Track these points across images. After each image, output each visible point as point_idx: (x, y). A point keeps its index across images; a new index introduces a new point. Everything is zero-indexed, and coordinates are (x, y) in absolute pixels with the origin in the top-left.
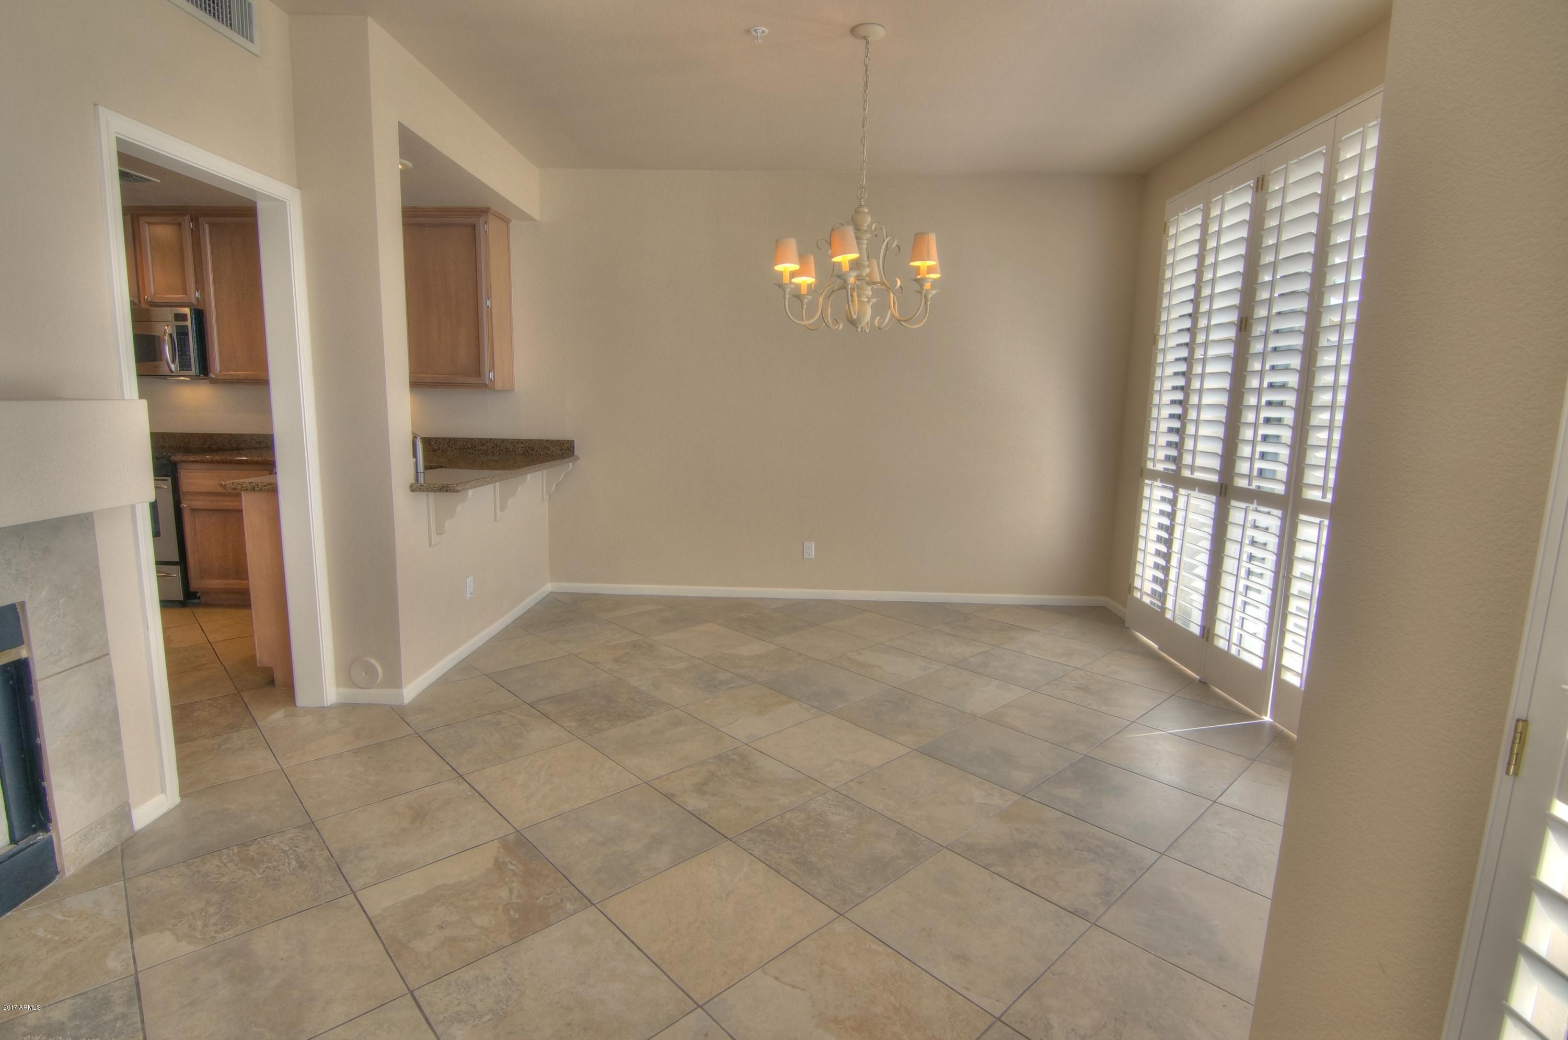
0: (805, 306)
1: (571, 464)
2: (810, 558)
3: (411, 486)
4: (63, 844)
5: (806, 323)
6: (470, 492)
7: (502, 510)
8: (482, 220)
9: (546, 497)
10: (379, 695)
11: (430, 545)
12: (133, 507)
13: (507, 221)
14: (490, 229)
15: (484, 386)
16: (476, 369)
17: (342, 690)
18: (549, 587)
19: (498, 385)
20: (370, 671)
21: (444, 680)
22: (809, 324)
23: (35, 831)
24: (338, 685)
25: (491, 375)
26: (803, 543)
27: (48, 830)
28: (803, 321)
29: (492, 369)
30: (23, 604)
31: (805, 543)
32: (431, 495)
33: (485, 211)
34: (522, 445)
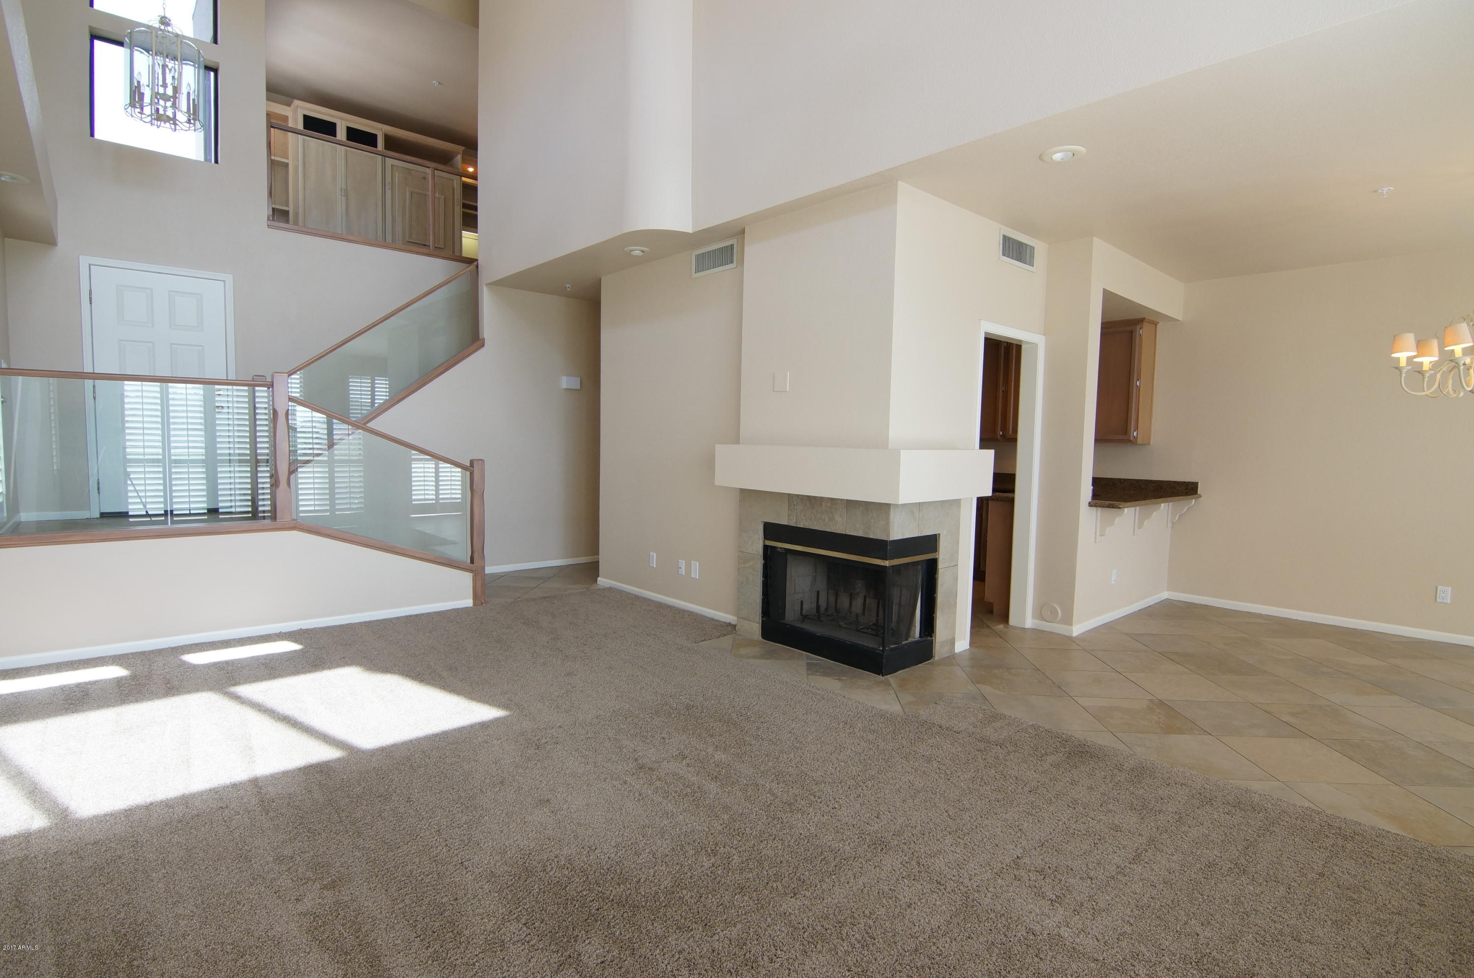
0: (1426, 379)
1: (1194, 500)
2: (1445, 601)
3: (1089, 503)
4: (937, 644)
5: (1427, 393)
6: (1126, 510)
7: (1139, 528)
8: (1138, 327)
9: (1170, 524)
10: (1057, 628)
11: (1095, 542)
12: (972, 498)
13: (1155, 324)
14: (1144, 332)
15: (1129, 441)
16: (1125, 430)
17: (1036, 621)
18: (1165, 595)
19: (1139, 441)
20: (1054, 612)
21: (1095, 630)
22: (1430, 393)
23: (927, 636)
24: (1033, 617)
25: (1135, 434)
26: (1437, 587)
27: (931, 637)
28: (1424, 391)
29: (1137, 428)
30: (939, 534)
31: (1439, 587)
32: (1099, 509)
33: (1140, 321)
34: (1153, 485)
